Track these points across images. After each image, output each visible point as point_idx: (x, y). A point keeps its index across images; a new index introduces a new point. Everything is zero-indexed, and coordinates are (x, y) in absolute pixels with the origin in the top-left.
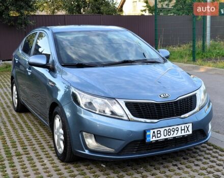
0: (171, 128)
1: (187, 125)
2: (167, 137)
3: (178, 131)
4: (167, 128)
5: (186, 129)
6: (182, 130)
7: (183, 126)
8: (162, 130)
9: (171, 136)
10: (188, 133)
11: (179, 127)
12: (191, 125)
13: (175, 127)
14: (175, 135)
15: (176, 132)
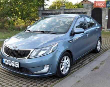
0: (11, 61)
1: (17, 63)
2: (9, 64)
3: (13, 63)
4: (10, 61)
5: (16, 65)
6: (15, 64)
7: (15, 62)
8: (8, 60)
9: (11, 65)
10: (17, 66)
11: (14, 62)
12: (18, 63)
13: (12, 61)
14: (12, 65)
15: (12, 64)
